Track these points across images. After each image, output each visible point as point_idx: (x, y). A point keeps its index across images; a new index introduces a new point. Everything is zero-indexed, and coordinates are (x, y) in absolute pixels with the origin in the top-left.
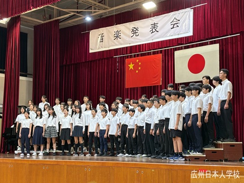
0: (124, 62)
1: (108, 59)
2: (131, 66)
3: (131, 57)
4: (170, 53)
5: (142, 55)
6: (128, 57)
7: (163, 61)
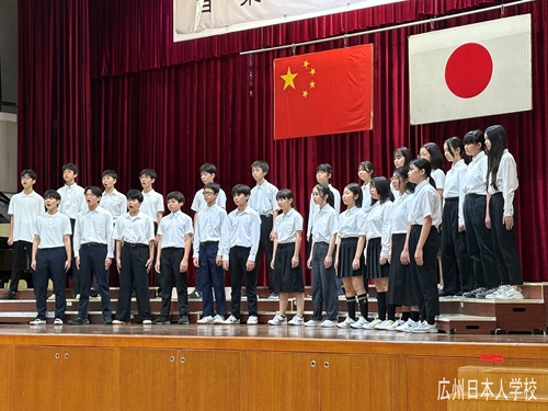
0: (268, 66)
1: (224, 59)
2: (289, 79)
3: (288, 52)
4: (395, 41)
5: (319, 47)
6: (279, 54)
7: (376, 63)
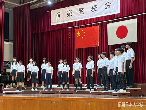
0: (74, 31)
1: (63, 29)
7: (99, 30)
